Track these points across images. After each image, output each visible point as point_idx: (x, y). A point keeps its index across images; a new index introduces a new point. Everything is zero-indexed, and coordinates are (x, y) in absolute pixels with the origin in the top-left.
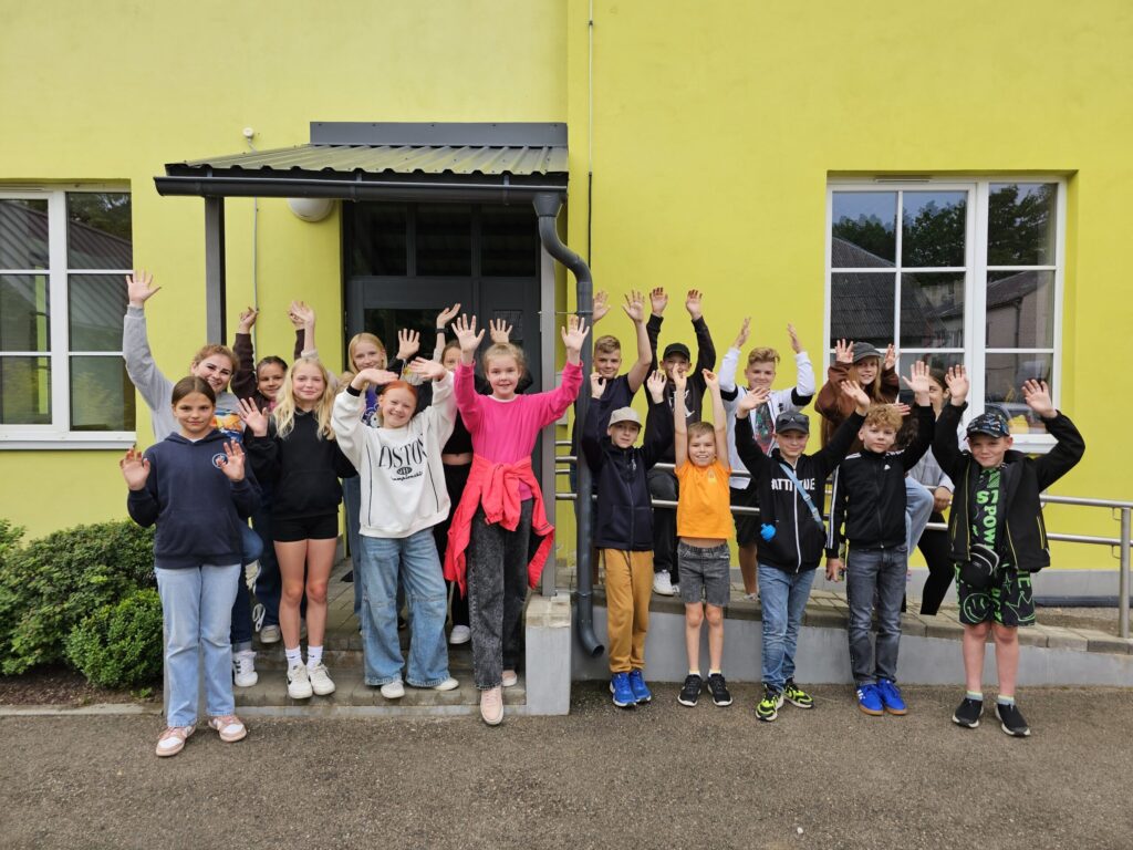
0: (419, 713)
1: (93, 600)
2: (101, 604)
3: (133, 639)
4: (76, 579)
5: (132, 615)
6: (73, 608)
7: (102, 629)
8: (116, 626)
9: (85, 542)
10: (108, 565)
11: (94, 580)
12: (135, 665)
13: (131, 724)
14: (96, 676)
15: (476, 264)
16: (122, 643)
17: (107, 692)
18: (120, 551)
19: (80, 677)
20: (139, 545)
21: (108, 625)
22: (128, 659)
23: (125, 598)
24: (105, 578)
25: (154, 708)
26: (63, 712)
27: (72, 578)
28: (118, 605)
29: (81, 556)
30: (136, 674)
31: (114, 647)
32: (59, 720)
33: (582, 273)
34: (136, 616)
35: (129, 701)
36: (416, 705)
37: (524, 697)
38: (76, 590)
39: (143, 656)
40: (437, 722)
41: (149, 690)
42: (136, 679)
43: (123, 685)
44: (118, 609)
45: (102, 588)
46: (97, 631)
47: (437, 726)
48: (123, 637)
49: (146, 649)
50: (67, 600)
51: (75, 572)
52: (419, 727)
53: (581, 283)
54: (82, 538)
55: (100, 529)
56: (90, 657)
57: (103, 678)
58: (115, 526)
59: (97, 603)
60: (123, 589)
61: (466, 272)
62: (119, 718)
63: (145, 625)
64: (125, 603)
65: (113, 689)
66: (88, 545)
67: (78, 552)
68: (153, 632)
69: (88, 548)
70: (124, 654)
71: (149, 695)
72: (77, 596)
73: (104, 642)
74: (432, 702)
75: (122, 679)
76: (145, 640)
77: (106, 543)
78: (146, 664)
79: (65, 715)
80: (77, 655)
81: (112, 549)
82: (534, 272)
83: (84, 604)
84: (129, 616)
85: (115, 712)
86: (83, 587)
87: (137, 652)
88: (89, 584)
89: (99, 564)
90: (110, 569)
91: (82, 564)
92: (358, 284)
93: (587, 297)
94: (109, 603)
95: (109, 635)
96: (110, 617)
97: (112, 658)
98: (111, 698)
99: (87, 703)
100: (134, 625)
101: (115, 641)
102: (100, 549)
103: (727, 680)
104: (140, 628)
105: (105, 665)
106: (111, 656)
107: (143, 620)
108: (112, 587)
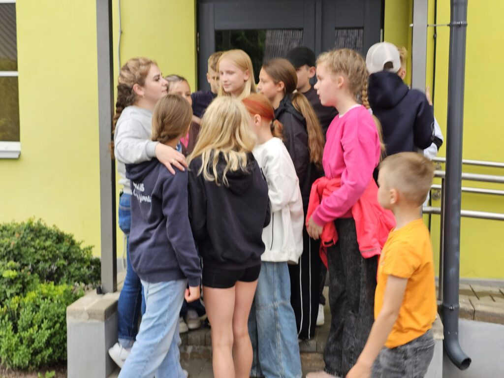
1: (5, 292)
2: (12, 295)
3: (40, 327)
5: (38, 306)
7: (14, 317)
8: (26, 316)
10: (15, 261)
11: (5, 274)
12: (42, 351)
14: (10, 359)
16: (31, 330)
18: (24, 249)
20: (39, 244)
21: (18, 314)
22: (36, 345)
23: (31, 291)
24: (14, 273)
28: (25, 296)
30: (43, 359)
31: (25, 335)
34: (41, 307)
39: (48, 344)
41: (54, 373)
42: (42, 363)
43: (31, 368)
44: (26, 300)
45: (12, 282)
46: (9, 319)
48: (31, 325)
49: (52, 336)
57: (16, 361)
59: (8, 294)
60: (28, 283)
63: (49, 316)
64: (31, 295)
68: (56, 323)
70: (32, 341)
71: (53, 377)
73: (15, 329)
75: (31, 362)
76: (49, 328)
77: (14, 241)
78: (50, 350)
81: (18, 247)
84: (36, 307)
87: (44, 340)
89: (8, 260)
90: (18, 265)
94: (18, 294)
95: (19, 322)
96: (19, 307)
97: (23, 344)
100: (40, 315)
101: (25, 329)
102: (9, 246)
104: (46, 318)
105: (17, 349)
106: (21, 341)
107: (47, 311)
108: (20, 281)
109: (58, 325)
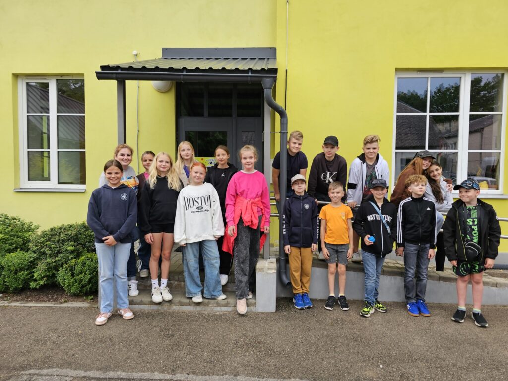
0: (209, 309)
1: (68, 257)
2: (72, 259)
3: (85, 274)
4: (61, 248)
5: (85, 264)
6: (60, 260)
7: (72, 269)
8: (78, 269)
9: (65, 232)
10: (75, 242)
11: (69, 248)
12: (86, 286)
13: (85, 311)
14: (69, 290)
15: (234, 112)
16: (81, 276)
17: (74, 297)
18: (80, 236)
19: (62, 290)
20: (88, 233)
21: (75, 268)
22: (83, 283)
23: (82, 256)
24: (73, 248)
25: (94, 305)
26: (56, 305)
27: (59, 247)
28: (79, 259)
29: (63, 238)
30: (87, 289)
31: (77, 278)
32: (54, 309)
33: (283, 114)
34: (87, 264)
35: (84, 301)
36: (208, 306)
37: (256, 303)
38: (61, 252)
39: (89, 282)
40: (217, 313)
41: (92, 297)
42: (87, 292)
43: (81, 294)
44: (79, 261)
45: (72, 252)
46: (70, 270)
47: (217, 315)
48: (81, 273)
49: (91, 278)
50: (57, 257)
51: (61, 245)
52: (209, 316)
53: (283, 119)
54: (64, 230)
55: (71, 226)
56: (67, 282)
57: (73, 291)
58: (78, 225)
59: (70, 258)
60: (81, 252)
61: (230, 115)
62: (79, 309)
63: (90, 268)
64: (82, 258)
65: (77, 296)
66: (66, 233)
67: (62, 236)
68: (94, 271)
69: (66, 234)
70: (81, 281)
71: (92, 299)
72: (62, 255)
73: (73, 275)
74: (215, 305)
75: (80, 291)
76: (90, 274)
77: (74, 232)
78: (91, 285)
79: (57, 307)
80: (61, 281)
81: (76, 235)
82: (261, 115)
83: (64, 259)
84: (84, 264)
85: (77, 306)
86: (64, 251)
87: (87, 280)
88: (67, 250)
89: (71, 241)
90: (76, 244)
91: (64, 241)
92: (182, 120)
93: (285, 125)
94: (75, 258)
95: (75, 272)
96: (76, 264)
97: (76, 282)
98: (76, 300)
99: (65, 302)
100: (86, 268)
101: (78, 275)
102: (71, 235)
103: (347, 299)
104: (89, 269)
105: (73, 285)
106: (76, 281)
107: (89, 266)
108: (77, 251)
109: (95, 273)
